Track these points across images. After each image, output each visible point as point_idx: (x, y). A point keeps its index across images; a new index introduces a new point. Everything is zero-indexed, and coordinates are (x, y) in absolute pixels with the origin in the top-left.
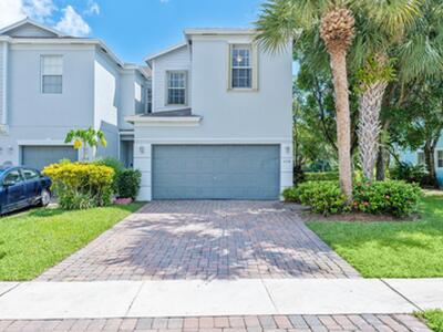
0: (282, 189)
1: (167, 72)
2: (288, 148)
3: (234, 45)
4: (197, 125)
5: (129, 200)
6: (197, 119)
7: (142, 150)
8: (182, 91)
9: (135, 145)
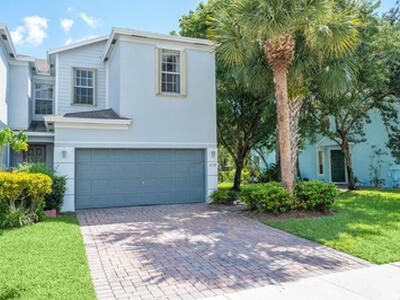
0: (210, 192)
1: (74, 68)
2: (213, 153)
3: (163, 50)
4: (127, 128)
5: (54, 211)
6: (128, 122)
7: (64, 153)
8: (91, 91)
9: (56, 149)
